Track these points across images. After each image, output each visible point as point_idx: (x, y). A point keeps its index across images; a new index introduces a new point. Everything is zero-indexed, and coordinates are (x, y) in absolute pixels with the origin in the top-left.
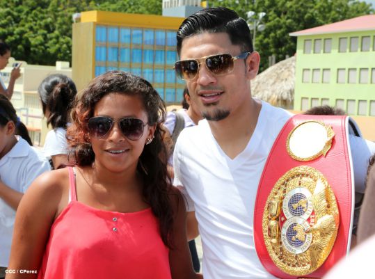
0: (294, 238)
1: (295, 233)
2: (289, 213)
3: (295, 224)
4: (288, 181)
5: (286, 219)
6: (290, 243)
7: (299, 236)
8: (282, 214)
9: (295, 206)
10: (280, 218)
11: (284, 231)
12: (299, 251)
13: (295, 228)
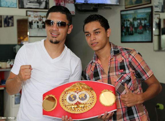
2: (75, 101)
6: (86, 99)
7: (83, 96)
9: (73, 99)
10: (78, 104)
12: (88, 96)
13: (81, 98)
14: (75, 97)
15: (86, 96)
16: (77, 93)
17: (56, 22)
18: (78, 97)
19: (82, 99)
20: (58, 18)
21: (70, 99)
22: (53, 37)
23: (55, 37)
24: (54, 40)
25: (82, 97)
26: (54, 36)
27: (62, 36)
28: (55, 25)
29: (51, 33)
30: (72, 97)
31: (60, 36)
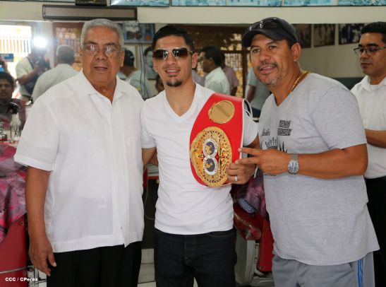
2: (214, 161)
6: (213, 144)
7: (208, 148)
8: (218, 160)
9: (211, 164)
10: (217, 157)
11: (216, 151)
12: (209, 140)
13: (210, 152)
14: (210, 161)
15: (209, 144)
16: (204, 156)
17: (171, 51)
18: (209, 157)
19: (212, 149)
20: (173, 44)
21: (211, 169)
22: (171, 77)
23: (175, 76)
24: (173, 81)
25: (211, 149)
26: (173, 74)
27: (185, 71)
28: (170, 56)
29: (166, 71)
30: (209, 166)
31: (182, 72)
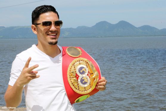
0: (83, 82)
1: (84, 80)
2: (79, 74)
3: (83, 77)
4: (74, 64)
5: (79, 76)
6: (82, 84)
